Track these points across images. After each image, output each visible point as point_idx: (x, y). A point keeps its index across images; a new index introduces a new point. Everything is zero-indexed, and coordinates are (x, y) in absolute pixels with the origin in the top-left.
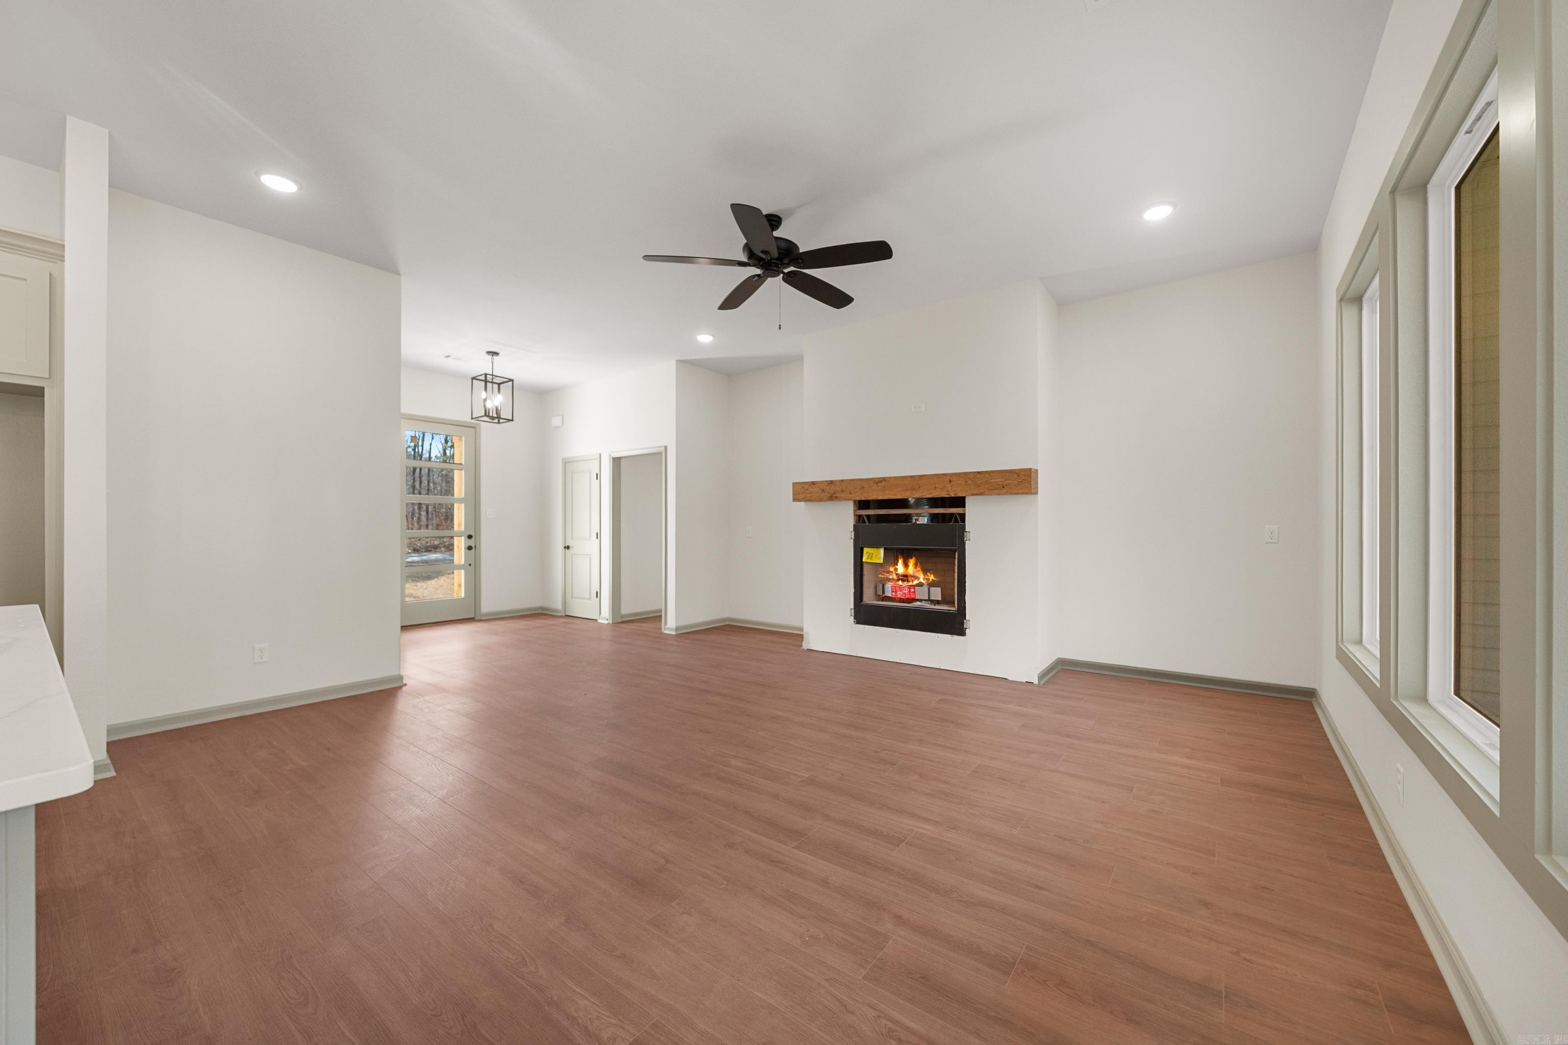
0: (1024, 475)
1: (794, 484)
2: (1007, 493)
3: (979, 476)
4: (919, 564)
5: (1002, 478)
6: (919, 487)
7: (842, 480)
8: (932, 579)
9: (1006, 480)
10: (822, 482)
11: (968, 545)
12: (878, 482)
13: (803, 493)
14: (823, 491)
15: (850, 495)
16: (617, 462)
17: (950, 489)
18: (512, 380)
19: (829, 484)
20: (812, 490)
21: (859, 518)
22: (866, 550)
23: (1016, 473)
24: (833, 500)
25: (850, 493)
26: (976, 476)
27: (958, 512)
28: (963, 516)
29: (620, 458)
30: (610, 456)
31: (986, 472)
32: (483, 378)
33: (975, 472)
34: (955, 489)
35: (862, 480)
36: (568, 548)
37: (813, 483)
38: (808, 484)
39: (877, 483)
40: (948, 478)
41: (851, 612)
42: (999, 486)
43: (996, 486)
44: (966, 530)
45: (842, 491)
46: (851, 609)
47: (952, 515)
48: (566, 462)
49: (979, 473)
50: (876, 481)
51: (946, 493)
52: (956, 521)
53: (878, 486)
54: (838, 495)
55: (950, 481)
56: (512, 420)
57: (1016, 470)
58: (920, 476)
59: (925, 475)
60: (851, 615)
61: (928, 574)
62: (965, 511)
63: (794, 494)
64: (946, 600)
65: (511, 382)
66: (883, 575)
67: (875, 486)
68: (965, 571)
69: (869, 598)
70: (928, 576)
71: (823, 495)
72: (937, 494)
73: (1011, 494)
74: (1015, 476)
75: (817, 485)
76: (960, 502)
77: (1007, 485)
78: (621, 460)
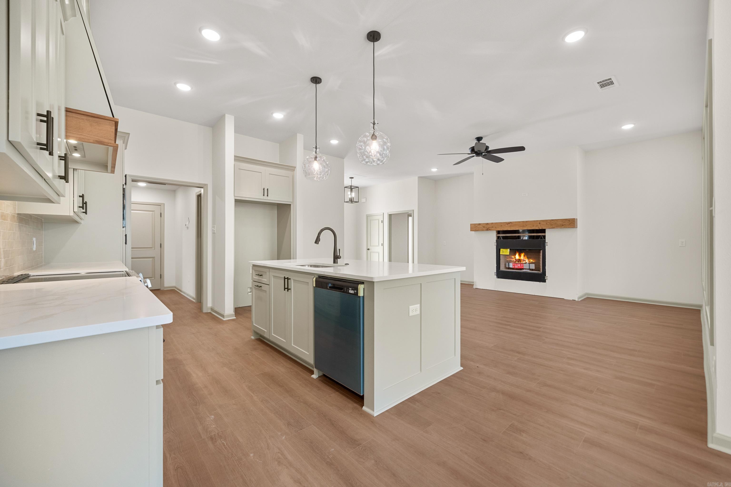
0: (572, 221)
1: (471, 224)
2: (564, 228)
3: (552, 221)
4: (526, 256)
5: (562, 222)
6: (526, 225)
7: (492, 223)
8: (532, 261)
9: (564, 223)
10: (483, 224)
11: (547, 248)
12: (508, 224)
13: (475, 228)
14: (484, 227)
15: (496, 229)
16: (390, 216)
17: (539, 226)
18: (358, 187)
19: (486, 224)
20: (479, 227)
21: (498, 238)
22: (501, 250)
23: (568, 220)
24: (488, 230)
25: (496, 228)
26: (551, 221)
27: (542, 235)
28: (544, 237)
30: (388, 213)
31: (555, 220)
32: (350, 187)
33: (551, 220)
34: (542, 226)
35: (501, 223)
36: (369, 249)
37: (480, 224)
38: (477, 225)
39: (507, 224)
40: (539, 222)
41: (495, 274)
42: (561, 225)
43: (560, 225)
44: (546, 242)
45: (492, 227)
46: (495, 273)
47: (540, 236)
48: (368, 216)
49: (552, 220)
51: (538, 228)
52: (541, 238)
53: (508, 225)
54: (490, 228)
55: (540, 223)
56: (358, 202)
57: (568, 219)
58: (527, 221)
59: (529, 221)
60: (495, 275)
61: (530, 259)
62: (545, 234)
63: (471, 228)
64: (537, 269)
65: (358, 188)
66: (508, 259)
67: (507, 225)
68: (546, 257)
69: (502, 268)
70: (530, 260)
71: (484, 228)
72: (534, 228)
73: (566, 228)
74: (568, 221)
75: (481, 225)
76: (544, 231)
77: (564, 225)
78: (392, 215)
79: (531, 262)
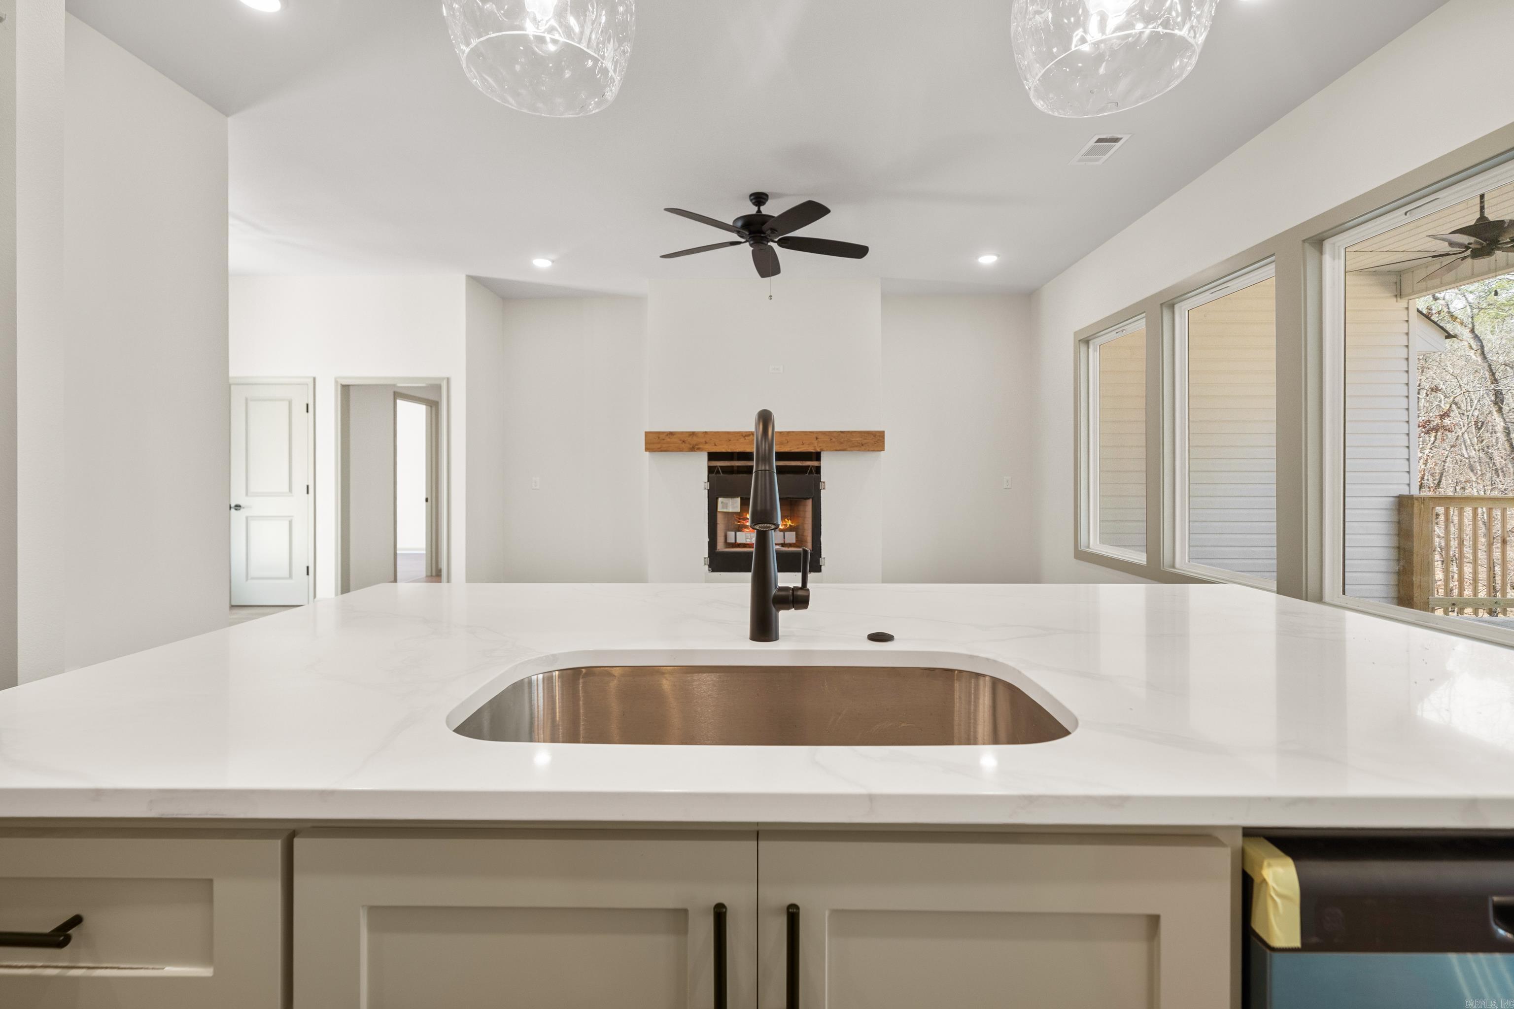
0: (879, 436)
1: (647, 434)
2: (865, 450)
3: (842, 435)
5: (861, 438)
6: (788, 442)
7: (706, 432)
8: (790, 525)
9: (865, 439)
10: (682, 433)
11: (823, 493)
12: (746, 436)
13: (659, 443)
14: (683, 442)
15: (714, 447)
16: (346, 389)
17: (816, 445)
19: (690, 435)
20: (669, 440)
21: (711, 470)
22: (720, 500)
23: (873, 434)
24: (695, 451)
25: (715, 445)
26: (839, 435)
27: (813, 465)
28: (818, 470)
29: (348, 386)
30: (336, 382)
31: (848, 432)
33: (839, 432)
34: (821, 445)
35: (728, 433)
36: (237, 507)
37: (671, 434)
38: (665, 434)
39: (744, 437)
40: (815, 435)
41: (705, 561)
42: (859, 444)
43: (856, 444)
44: (822, 481)
45: (706, 443)
46: (705, 558)
47: (808, 467)
49: (842, 432)
50: (744, 435)
51: (813, 448)
52: (811, 472)
53: (745, 439)
54: (701, 446)
55: (817, 438)
57: (873, 431)
58: (789, 432)
59: (793, 432)
60: (705, 564)
61: (786, 520)
62: (820, 464)
63: (646, 444)
64: (800, 541)
66: (739, 522)
67: (742, 440)
68: (821, 515)
69: (721, 547)
70: (785, 522)
71: (683, 445)
72: (805, 448)
73: (869, 451)
74: (872, 437)
75: (675, 436)
76: (817, 456)
77: (866, 443)
78: (351, 387)
79: (788, 526)
